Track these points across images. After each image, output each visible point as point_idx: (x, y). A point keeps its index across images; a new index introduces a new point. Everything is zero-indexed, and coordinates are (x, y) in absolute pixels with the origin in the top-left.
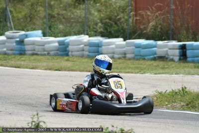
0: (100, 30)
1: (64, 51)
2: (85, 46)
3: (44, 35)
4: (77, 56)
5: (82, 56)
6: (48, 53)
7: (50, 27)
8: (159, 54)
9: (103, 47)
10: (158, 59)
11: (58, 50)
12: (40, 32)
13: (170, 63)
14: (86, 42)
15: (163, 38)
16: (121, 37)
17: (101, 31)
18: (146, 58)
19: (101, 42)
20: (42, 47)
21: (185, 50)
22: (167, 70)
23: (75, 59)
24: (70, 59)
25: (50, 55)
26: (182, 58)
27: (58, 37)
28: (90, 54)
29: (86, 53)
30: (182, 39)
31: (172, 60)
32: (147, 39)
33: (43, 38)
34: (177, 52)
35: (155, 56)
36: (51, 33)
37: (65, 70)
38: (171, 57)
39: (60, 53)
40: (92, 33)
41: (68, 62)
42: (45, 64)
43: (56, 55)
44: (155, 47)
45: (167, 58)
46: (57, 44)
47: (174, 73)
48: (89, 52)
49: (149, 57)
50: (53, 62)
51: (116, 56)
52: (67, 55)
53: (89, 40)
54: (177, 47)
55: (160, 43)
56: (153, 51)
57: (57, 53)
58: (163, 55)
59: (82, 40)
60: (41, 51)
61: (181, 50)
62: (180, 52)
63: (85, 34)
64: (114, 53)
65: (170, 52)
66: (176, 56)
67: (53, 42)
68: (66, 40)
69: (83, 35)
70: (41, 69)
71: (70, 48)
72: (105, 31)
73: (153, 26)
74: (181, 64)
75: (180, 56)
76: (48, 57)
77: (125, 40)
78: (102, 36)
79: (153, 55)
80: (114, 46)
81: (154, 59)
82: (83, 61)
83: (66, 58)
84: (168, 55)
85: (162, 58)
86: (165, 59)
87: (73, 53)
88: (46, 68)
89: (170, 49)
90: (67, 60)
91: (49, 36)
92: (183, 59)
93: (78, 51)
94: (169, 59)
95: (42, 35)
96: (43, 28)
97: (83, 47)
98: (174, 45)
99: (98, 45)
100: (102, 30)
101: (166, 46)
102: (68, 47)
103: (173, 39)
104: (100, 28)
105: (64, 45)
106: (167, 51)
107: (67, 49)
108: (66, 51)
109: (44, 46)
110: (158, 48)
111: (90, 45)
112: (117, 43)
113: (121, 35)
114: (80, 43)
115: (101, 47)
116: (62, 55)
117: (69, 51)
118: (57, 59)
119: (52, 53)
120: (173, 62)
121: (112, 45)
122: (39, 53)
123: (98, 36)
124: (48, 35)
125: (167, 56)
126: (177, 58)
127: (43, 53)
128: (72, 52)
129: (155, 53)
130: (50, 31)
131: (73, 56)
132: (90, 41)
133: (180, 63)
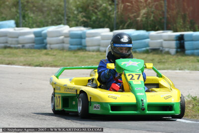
0: (82, 20)
1: (41, 43)
2: (66, 37)
3: (18, 25)
4: (56, 49)
5: (63, 49)
6: (23, 46)
7: (24, 17)
8: (152, 46)
9: (87, 39)
10: (151, 52)
11: (34, 43)
12: (12, 22)
13: (166, 56)
14: (66, 33)
15: (157, 28)
16: (107, 27)
17: (84, 21)
18: (137, 50)
19: (85, 33)
20: (16, 39)
21: (182, 41)
22: (167, 65)
23: (55, 53)
24: (50, 53)
25: (25, 48)
26: (179, 50)
27: (33, 27)
28: (72, 47)
29: (67, 46)
30: (178, 29)
31: (168, 53)
32: (138, 29)
33: (17, 29)
34: (174, 44)
35: (148, 48)
36: (26, 23)
37: (47, 66)
38: (167, 50)
39: (36, 46)
40: (73, 23)
41: (48, 56)
42: (22, 59)
43: (31, 48)
44: (148, 38)
45: (161, 51)
46: (32, 36)
47: (178, 69)
48: (71, 45)
49: (140, 50)
50: (31, 57)
51: (102, 49)
52: (45, 48)
53: (69, 31)
54: (173, 38)
55: (153, 33)
56: (145, 42)
57: (33, 46)
58: (157, 48)
59: (62, 31)
60: (14, 44)
61: (178, 42)
62: (177, 44)
63: (64, 24)
64: (99, 45)
65: (165, 44)
66: (173, 48)
67: (28, 33)
68: (43, 31)
69: (62, 26)
70: (19, 65)
71: (48, 40)
72: (89, 21)
73: (144, 14)
74: (180, 57)
75: (177, 48)
76: (24, 50)
77: (111, 30)
78: (85, 26)
79: (145, 47)
80: (99, 37)
81: (147, 52)
82: (65, 54)
83: (44, 51)
84: (163, 47)
85: (156, 51)
86: (159, 52)
87: (53, 46)
88: (24, 63)
89: (165, 40)
90: (47, 54)
91: (23, 27)
92: (180, 52)
93: (57, 43)
94: (164, 52)
95: (14, 25)
96: (16, 18)
97: (63, 39)
98: (170, 36)
99: (81, 37)
100: (85, 19)
101: (160, 37)
102: (45, 38)
103: (168, 29)
104: (82, 17)
105: (41, 36)
106: (161, 43)
107: (45, 41)
108: (43, 43)
109: (17, 37)
110: (152, 40)
111: (72, 36)
112: (102, 34)
113: (107, 25)
114: (59, 34)
115: (85, 38)
116: (39, 48)
117: (46, 44)
118: (34, 53)
119: (27, 45)
120: (169, 56)
121: (97, 36)
122: (12, 46)
123: (81, 26)
124: (21, 25)
125: (161, 48)
126: (173, 51)
127: (17, 46)
128: (50, 44)
129: (148, 46)
130: (24, 21)
131: (51, 49)
132: (71, 32)
133: (178, 56)
